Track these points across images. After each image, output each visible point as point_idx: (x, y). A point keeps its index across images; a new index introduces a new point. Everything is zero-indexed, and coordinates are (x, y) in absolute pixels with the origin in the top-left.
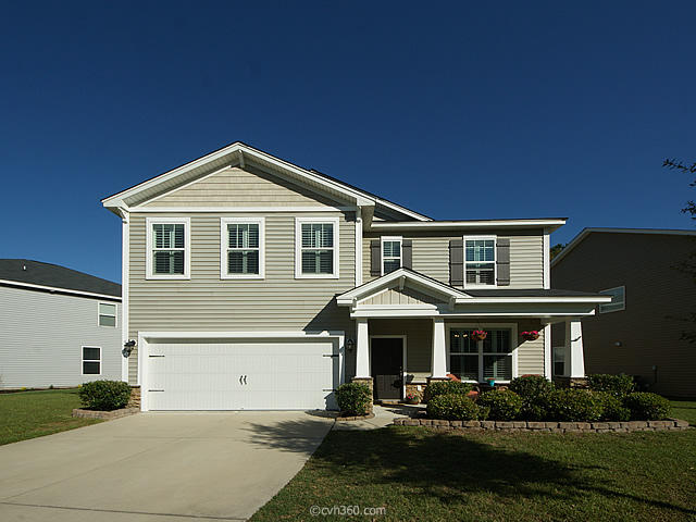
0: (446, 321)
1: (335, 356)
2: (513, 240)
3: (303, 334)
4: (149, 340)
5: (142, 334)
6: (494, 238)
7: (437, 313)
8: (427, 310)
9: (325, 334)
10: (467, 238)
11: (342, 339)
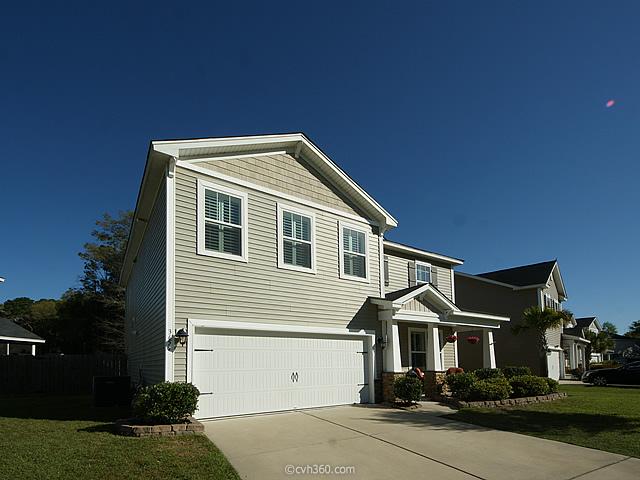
0: (440, 327)
1: (365, 353)
2: (439, 269)
3: (347, 332)
4: (200, 330)
5: (194, 322)
6: (429, 265)
7: (438, 321)
8: (432, 317)
9: (362, 332)
10: (418, 262)
11: (374, 336)
